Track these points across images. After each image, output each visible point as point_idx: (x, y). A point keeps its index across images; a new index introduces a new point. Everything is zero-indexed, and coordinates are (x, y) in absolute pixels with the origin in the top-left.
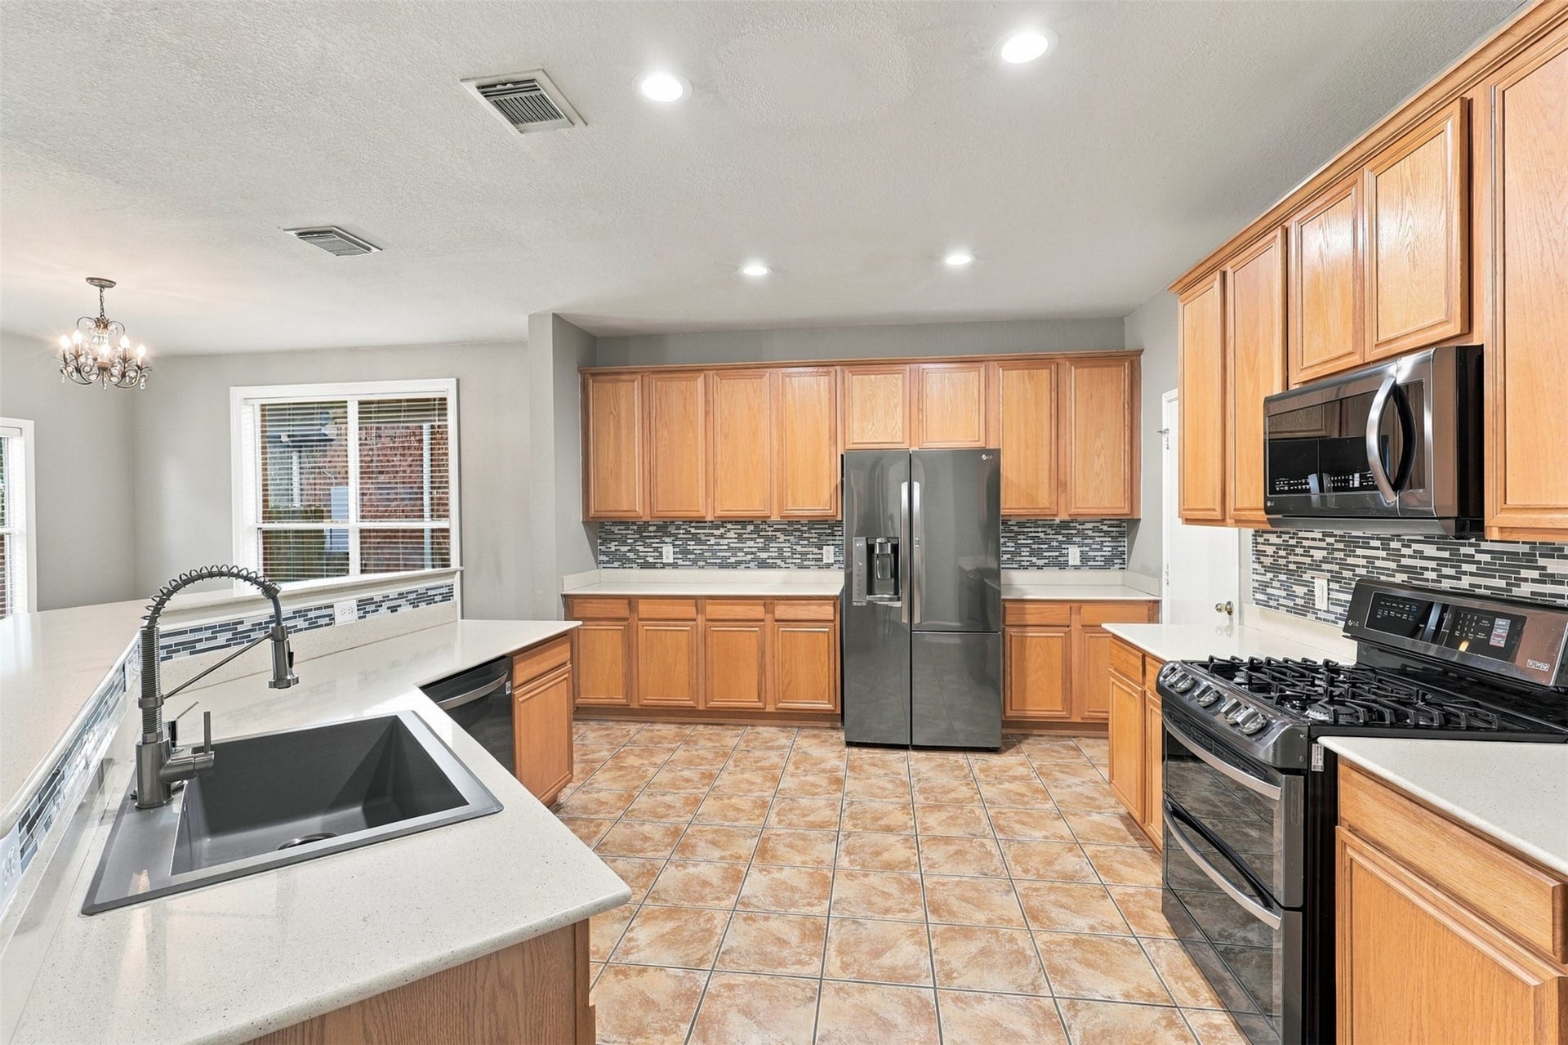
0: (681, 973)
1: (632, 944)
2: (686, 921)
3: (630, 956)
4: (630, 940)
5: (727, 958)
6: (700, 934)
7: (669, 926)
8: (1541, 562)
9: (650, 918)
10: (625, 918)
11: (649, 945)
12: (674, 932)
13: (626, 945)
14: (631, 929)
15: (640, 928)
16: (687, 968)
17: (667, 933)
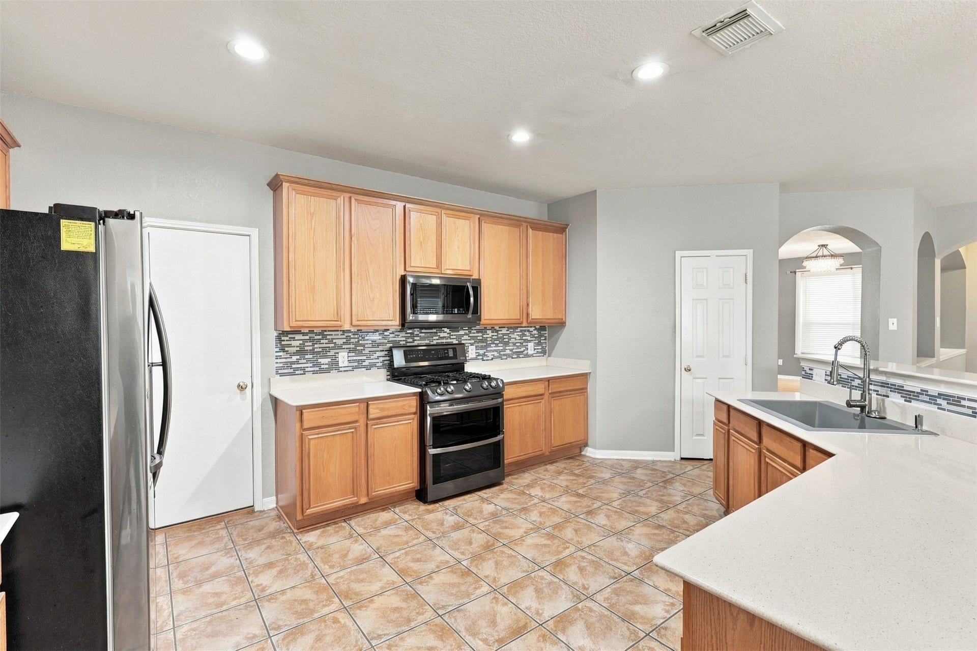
0: (646, 580)
1: (667, 608)
2: (624, 606)
3: (671, 602)
4: (668, 612)
5: (616, 575)
6: (621, 594)
7: (638, 608)
8: (439, 334)
9: (647, 620)
10: (666, 628)
11: (656, 602)
12: (636, 603)
13: (672, 609)
14: (664, 618)
15: (657, 616)
16: (641, 581)
17: (641, 604)
